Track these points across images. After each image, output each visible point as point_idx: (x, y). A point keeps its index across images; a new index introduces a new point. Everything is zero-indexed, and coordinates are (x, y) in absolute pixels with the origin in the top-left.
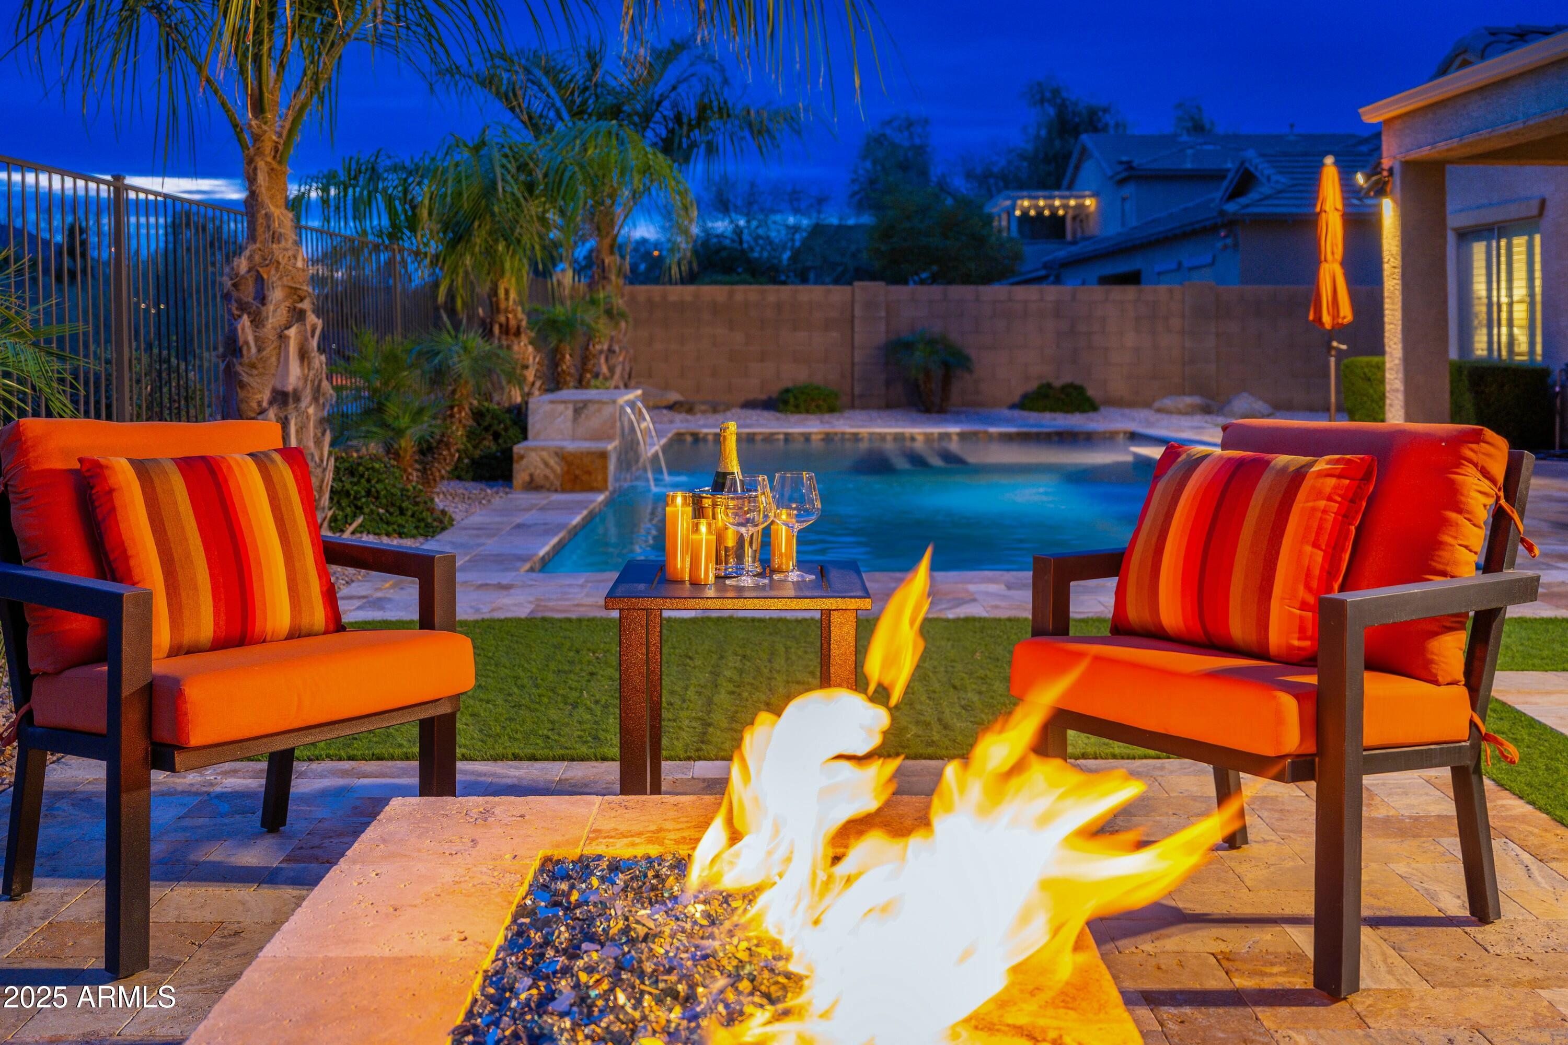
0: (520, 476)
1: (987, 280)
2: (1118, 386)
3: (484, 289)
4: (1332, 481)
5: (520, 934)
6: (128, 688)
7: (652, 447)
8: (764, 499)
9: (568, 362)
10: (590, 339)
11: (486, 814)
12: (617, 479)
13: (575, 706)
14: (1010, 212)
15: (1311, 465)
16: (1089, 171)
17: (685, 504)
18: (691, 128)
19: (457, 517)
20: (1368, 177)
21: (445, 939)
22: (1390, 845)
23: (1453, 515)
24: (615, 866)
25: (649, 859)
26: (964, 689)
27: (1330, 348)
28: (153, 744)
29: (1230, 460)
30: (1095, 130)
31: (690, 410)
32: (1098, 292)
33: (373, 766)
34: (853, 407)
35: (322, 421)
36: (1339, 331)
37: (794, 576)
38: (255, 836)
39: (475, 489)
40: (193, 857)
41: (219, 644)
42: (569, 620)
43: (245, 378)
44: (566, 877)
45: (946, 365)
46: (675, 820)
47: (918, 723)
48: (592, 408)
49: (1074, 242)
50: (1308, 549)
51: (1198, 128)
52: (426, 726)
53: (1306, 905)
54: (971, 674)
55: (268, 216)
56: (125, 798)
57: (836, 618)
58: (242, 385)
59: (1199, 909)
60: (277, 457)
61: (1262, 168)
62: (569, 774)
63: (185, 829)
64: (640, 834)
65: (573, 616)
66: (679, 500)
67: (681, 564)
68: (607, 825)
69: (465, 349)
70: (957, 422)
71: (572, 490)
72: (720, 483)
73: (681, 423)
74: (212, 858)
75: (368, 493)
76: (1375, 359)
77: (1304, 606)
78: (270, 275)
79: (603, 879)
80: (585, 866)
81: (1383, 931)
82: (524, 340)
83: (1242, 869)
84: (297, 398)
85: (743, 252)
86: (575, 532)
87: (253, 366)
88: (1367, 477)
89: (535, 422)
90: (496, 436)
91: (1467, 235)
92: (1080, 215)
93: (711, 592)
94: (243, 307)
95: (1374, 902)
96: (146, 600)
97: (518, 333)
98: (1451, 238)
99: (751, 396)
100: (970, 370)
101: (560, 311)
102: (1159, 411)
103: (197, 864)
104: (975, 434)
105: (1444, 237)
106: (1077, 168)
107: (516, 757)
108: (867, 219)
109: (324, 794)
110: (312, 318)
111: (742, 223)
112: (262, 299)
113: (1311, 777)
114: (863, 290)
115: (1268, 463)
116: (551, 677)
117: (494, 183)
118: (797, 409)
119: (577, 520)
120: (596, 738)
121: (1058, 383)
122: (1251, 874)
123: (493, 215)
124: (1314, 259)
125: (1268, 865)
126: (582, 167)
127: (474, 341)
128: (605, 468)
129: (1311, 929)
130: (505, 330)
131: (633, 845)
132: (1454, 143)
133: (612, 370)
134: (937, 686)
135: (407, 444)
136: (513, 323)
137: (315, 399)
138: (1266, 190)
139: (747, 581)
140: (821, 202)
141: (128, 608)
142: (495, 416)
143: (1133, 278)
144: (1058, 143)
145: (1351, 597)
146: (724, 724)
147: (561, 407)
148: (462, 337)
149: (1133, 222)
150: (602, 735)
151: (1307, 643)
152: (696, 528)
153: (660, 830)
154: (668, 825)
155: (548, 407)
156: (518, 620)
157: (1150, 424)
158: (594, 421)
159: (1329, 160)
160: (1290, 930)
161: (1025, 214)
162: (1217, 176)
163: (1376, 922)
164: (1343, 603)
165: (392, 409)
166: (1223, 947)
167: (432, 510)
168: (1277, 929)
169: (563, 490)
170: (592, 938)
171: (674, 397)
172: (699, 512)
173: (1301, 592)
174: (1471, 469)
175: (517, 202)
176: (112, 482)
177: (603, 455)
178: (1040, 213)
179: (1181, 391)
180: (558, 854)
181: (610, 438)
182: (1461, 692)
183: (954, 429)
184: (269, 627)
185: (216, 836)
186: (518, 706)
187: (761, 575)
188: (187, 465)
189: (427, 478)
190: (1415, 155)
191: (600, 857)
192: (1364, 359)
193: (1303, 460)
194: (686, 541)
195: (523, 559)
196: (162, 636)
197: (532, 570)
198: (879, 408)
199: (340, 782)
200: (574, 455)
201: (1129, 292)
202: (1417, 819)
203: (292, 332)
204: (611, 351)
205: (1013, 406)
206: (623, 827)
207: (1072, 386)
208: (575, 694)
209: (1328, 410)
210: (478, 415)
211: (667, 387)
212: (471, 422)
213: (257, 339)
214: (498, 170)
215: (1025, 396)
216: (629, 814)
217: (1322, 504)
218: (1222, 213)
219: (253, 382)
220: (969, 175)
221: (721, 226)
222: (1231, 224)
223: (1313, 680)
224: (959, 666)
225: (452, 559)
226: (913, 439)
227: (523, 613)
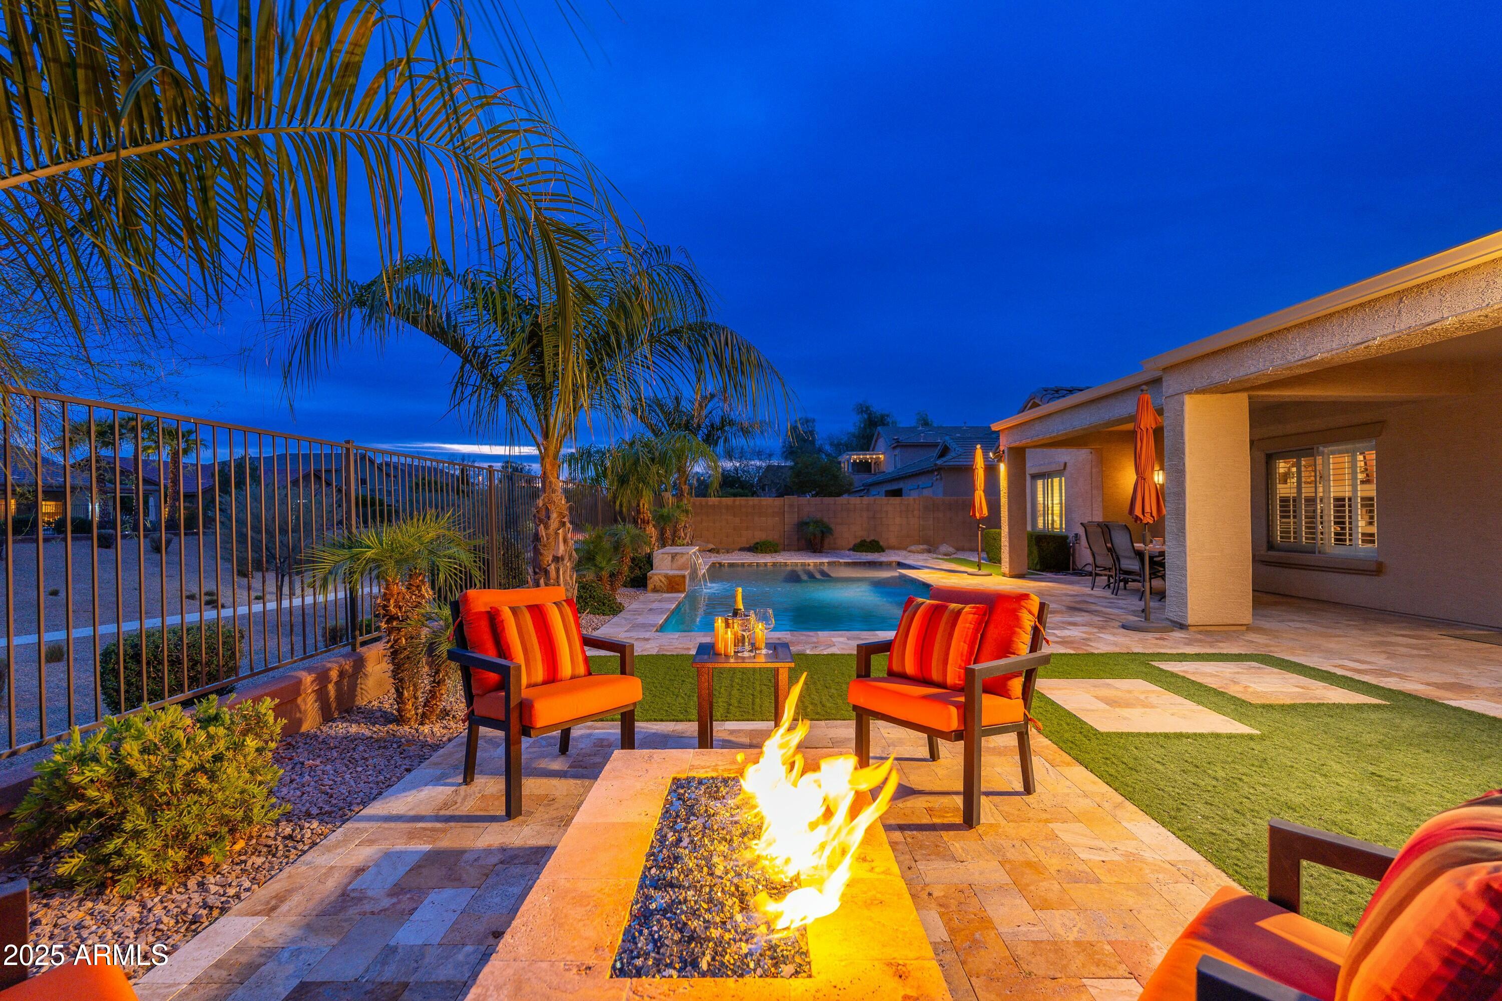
0: (650, 586)
1: (839, 495)
2: (893, 541)
3: (634, 505)
4: (971, 616)
5: (667, 812)
6: (513, 704)
7: (703, 570)
8: (752, 617)
9: (668, 533)
10: (677, 523)
11: (651, 757)
12: (689, 586)
13: (677, 696)
14: (848, 461)
15: (963, 609)
16: (881, 443)
17: (722, 622)
18: (717, 430)
19: (626, 606)
20: (994, 454)
21: (640, 814)
22: (995, 759)
23: (1018, 630)
24: (700, 782)
25: (712, 778)
26: (830, 688)
27: (979, 527)
28: (523, 726)
29: (933, 605)
30: (884, 425)
31: (718, 552)
32: (884, 500)
33: (599, 724)
34: (784, 550)
35: (573, 568)
36: (983, 520)
37: (764, 651)
38: (557, 757)
39: (631, 591)
40: (533, 766)
41: (544, 683)
42: (673, 655)
43: (542, 551)
44: (683, 787)
45: (823, 533)
46: (722, 760)
47: (812, 704)
48: (678, 557)
49: (875, 474)
50: (962, 644)
51: (926, 424)
52: (623, 715)
53: (960, 787)
54: (833, 681)
55: (550, 482)
56: (512, 748)
57: (781, 671)
58: (541, 554)
59: (921, 788)
60: (564, 603)
61: (952, 445)
62: (676, 728)
63: (530, 753)
64: (709, 767)
65: (675, 653)
66: (720, 621)
67: (721, 647)
68: (696, 763)
69: (628, 533)
70: (827, 557)
71: (671, 592)
72: (736, 613)
73: (714, 558)
74: (541, 766)
75: (590, 597)
76: (998, 530)
77: (960, 667)
78: (552, 508)
79: (696, 788)
80: (689, 780)
81: (991, 797)
82: (651, 525)
83: (938, 770)
84: (562, 559)
85: (739, 478)
86: (673, 612)
87: (545, 546)
88: (985, 614)
89: (656, 562)
90: (640, 568)
91: (1035, 477)
92: (877, 463)
93: (732, 660)
94: (541, 521)
95: (988, 785)
96: (519, 668)
97: (648, 523)
98: (1028, 478)
99: (743, 546)
100: (832, 534)
101: (665, 511)
102: (909, 551)
103: (535, 769)
104: (834, 562)
105: (1025, 477)
106: (876, 441)
107: (655, 720)
108: (789, 463)
109: (582, 736)
110: (568, 525)
111: (738, 465)
112: (549, 518)
113: (961, 739)
114: (788, 499)
115: (947, 607)
116: (667, 682)
117: (639, 459)
118: (762, 552)
119: (674, 606)
120: (686, 711)
121: (868, 540)
122: (941, 772)
123: (638, 472)
124: (973, 489)
125: (948, 769)
126: (674, 451)
127: (630, 527)
128: (685, 582)
129: (962, 797)
130: (643, 521)
131: (706, 772)
132: (1029, 441)
133: (686, 535)
134: (819, 686)
135: (605, 574)
136: (646, 518)
137: (570, 559)
138: (953, 454)
139: (746, 654)
140: (770, 456)
141: (512, 672)
142: (640, 560)
143: (898, 493)
144: (868, 430)
145: (977, 667)
146: (736, 705)
147: (666, 556)
148: (627, 526)
149: (899, 466)
150: (688, 710)
151: (961, 682)
152: (726, 633)
153: (717, 765)
154: (720, 763)
155: (661, 556)
156: (652, 655)
157: (906, 558)
158: (681, 561)
159: (978, 446)
160: (955, 797)
161: (855, 461)
162: (935, 445)
163: (987, 794)
164: (974, 670)
165: (599, 558)
166: (929, 805)
167: (616, 603)
168: (949, 797)
169: (668, 592)
170: (694, 815)
171: (711, 546)
172: (727, 626)
173: (959, 661)
174: (1025, 611)
175: (648, 466)
176: (503, 617)
177: (684, 577)
178: (861, 461)
179: (919, 543)
180: (679, 776)
181: (686, 569)
182: (1021, 702)
183: (826, 560)
184: (564, 674)
185: (543, 756)
186: (655, 696)
187: (751, 651)
188: (531, 608)
189: (613, 589)
190: (1013, 445)
191: (694, 778)
192: (993, 530)
193: (961, 606)
194: (723, 638)
195: (653, 626)
196: (524, 681)
197: (657, 631)
198: (795, 550)
199: (588, 731)
200: (674, 577)
201: (896, 500)
202: (1006, 747)
203: (560, 531)
204: (685, 527)
205: (849, 550)
206: (703, 764)
207: (874, 541)
208: (677, 691)
209: (977, 550)
210: (633, 560)
211: (708, 542)
212: (630, 564)
213: (546, 534)
214: (640, 453)
215: (855, 545)
216: (705, 758)
217: (968, 625)
218: (936, 465)
219: (545, 553)
220: (832, 444)
221: (728, 465)
222: (939, 469)
223: (962, 699)
224: (828, 678)
225: (632, 645)
226: (809, 565)
227: (654, 652)
